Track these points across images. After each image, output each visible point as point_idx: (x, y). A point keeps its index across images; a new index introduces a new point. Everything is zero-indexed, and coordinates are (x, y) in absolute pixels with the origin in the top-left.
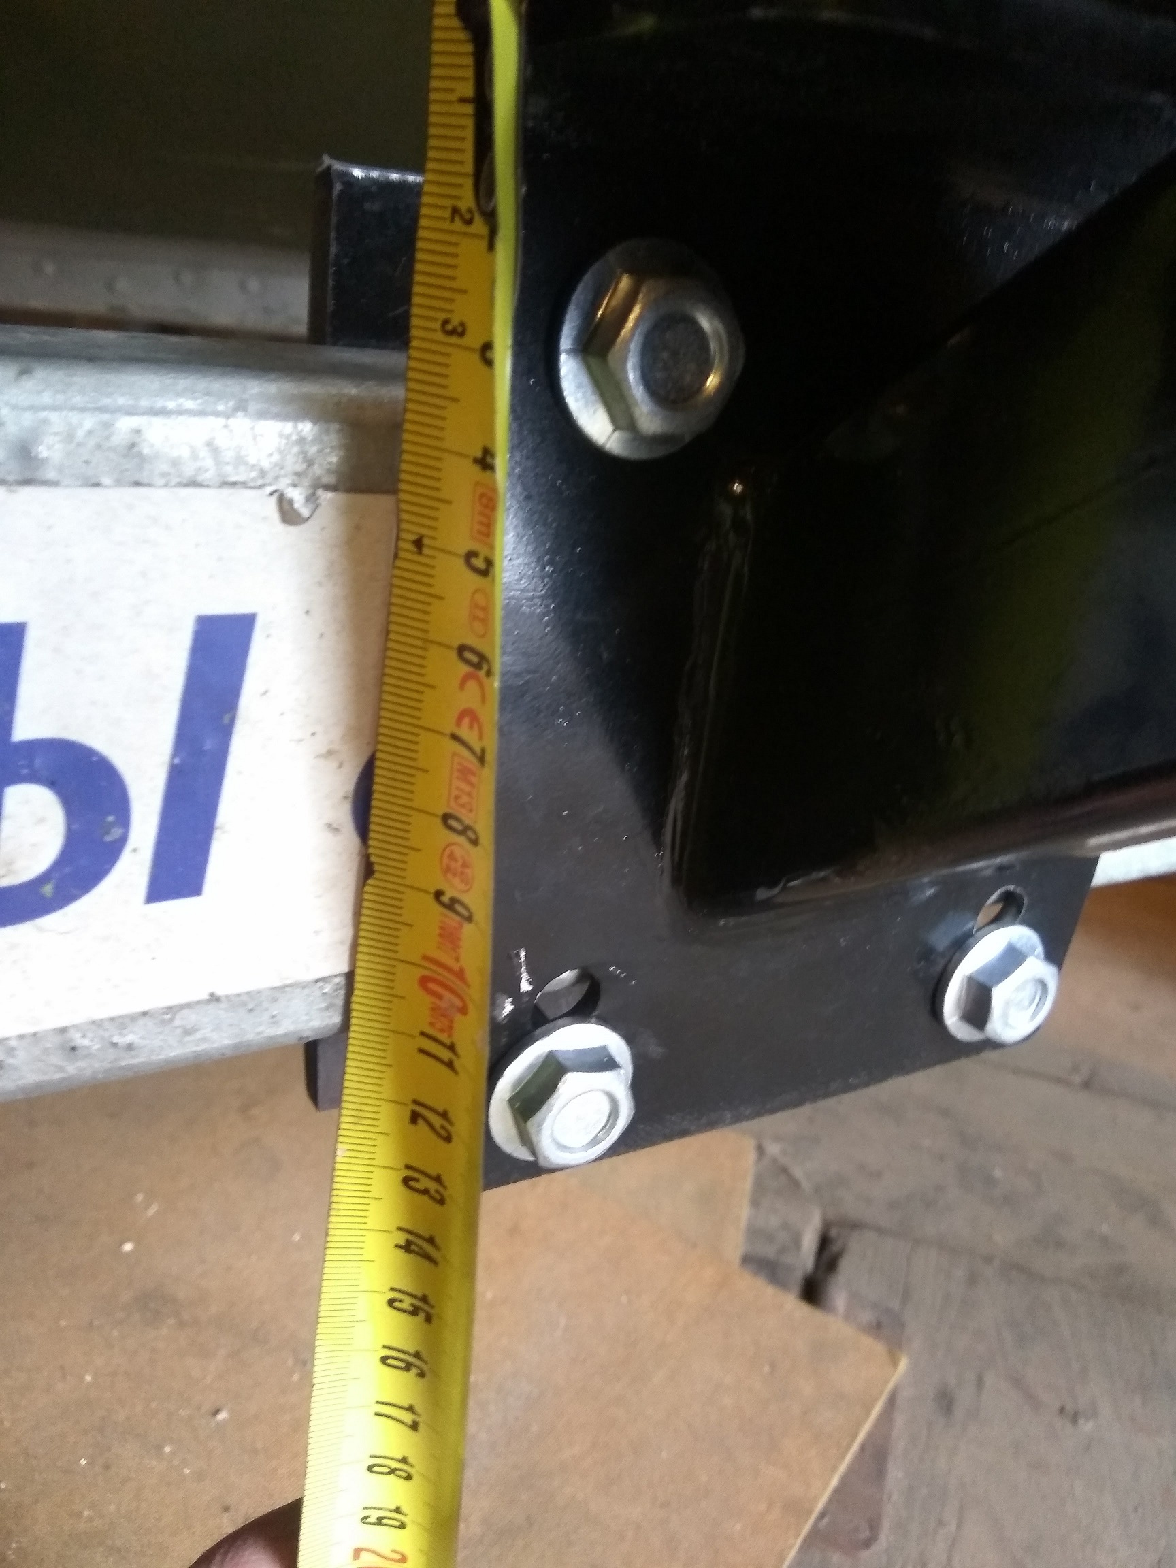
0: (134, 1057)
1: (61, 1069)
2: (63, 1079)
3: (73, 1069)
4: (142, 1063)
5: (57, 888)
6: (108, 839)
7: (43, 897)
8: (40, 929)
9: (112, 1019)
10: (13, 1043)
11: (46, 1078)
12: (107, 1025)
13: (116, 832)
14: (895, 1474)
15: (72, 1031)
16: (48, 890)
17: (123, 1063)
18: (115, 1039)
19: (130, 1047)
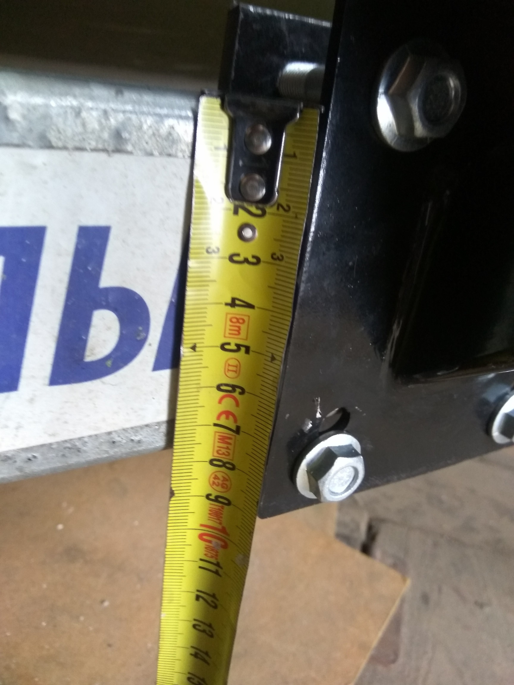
0: (140, 446)
1: (107, 452)
2: (107, 457)
3: (113, 452)
4: (144, 449)
5: (113, 363)
6: (139, 338)
7: (107, 367)
8: (104, 383)
9: (132, 428)
10: (86, 439)
11: (99, 457)
12: (129, 431)
13: (143, 335)
14: (405, 631)
15: (114, 433)
16: (109, 363)
17: (135, 450)
18: (132, 438)
19: (139, 442)
